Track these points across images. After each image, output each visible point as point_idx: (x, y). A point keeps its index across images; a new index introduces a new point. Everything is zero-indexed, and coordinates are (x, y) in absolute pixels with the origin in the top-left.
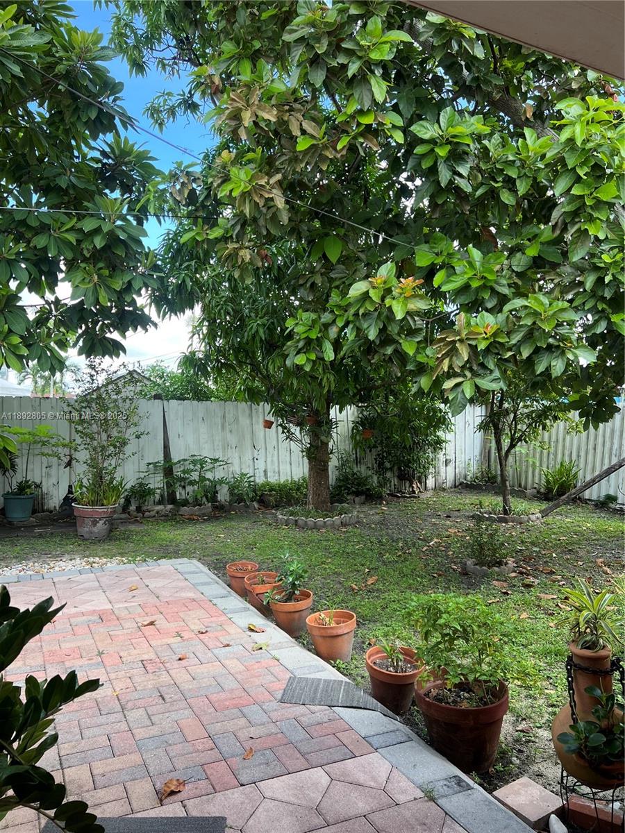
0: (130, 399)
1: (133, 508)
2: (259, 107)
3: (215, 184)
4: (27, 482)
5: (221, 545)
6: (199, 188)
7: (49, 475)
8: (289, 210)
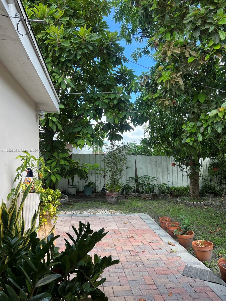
0: (124, 155)
1: (124, 193)
2: (174, 49)
3: (156, 78)
4: (91, 182)
5: (156, 209)
6: (150, 80)
7: (98, 180)
8: (184, 85)
